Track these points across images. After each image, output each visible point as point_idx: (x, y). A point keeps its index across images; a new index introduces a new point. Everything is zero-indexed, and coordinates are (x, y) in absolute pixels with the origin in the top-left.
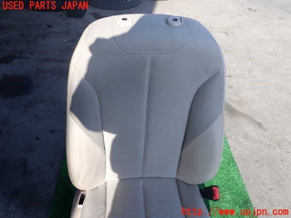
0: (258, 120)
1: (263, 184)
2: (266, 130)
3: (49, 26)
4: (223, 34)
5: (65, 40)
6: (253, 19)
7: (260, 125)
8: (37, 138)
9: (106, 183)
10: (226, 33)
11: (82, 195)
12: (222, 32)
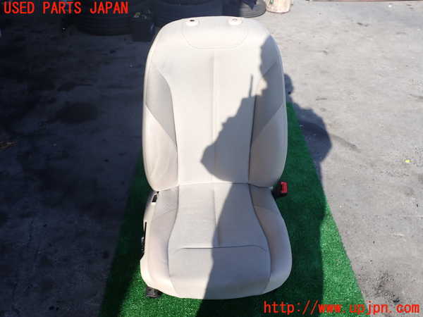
0: (352, 143)
1: (348, 200)
2: (359, 151)
3: (112, 52)
4: (322, 54)
5: (131, 66)
6: (362, 36)
7: (353, 147)
8: (107, 161)
9: (178, 187)
10: (325, 52)
11: (156, 196)
12: (320, 51)
